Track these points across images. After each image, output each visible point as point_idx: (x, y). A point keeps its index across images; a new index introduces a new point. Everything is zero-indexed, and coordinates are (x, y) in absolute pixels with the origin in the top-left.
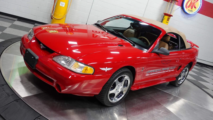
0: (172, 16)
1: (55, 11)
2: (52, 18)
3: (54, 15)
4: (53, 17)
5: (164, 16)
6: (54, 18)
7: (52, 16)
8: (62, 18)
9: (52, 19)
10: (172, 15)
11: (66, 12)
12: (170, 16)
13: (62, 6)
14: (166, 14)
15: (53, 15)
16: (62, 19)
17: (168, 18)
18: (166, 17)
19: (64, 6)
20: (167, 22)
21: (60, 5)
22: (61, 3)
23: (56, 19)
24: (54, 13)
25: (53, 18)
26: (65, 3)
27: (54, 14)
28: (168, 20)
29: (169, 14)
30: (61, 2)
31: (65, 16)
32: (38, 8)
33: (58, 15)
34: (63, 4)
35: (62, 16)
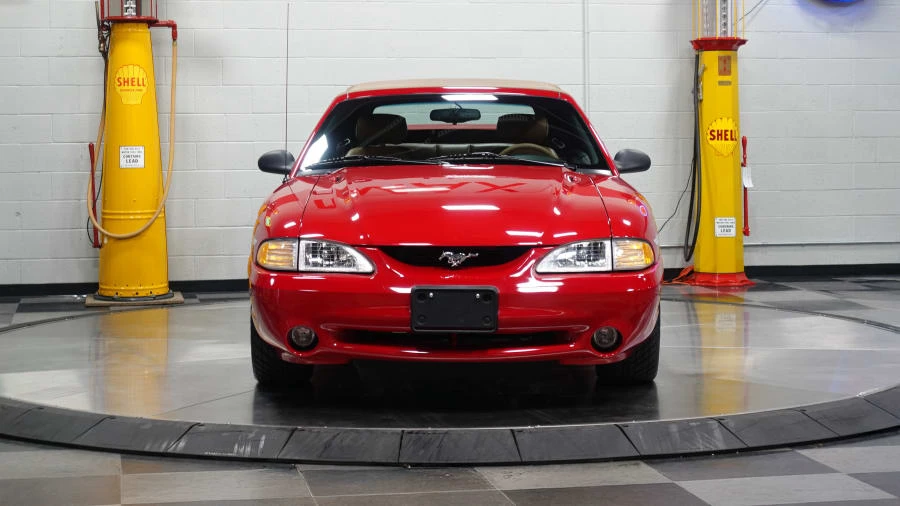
0: (743, 42)
1: (104, 202)
2: (100, 242)
3: (107, 223)
4: (103, 234)
5: (697, 57)
6: (109, 237)
7: (96, 230)
8: (149, 227)
9: (100, 247)
10: (742, 38)
11: (163, 187)
12: (729, 44)
13: (133, 165)
14: (703, 45)
15: (98, 226)
16: (149, 233)
17: (720, 58)
18: (711, 58)
19: (141, 163)
20: (721, 83)
21: (123, 163)
22: (122, 155)
23: (119, 239)
24: (104, 214)
25: (106, 241)
26: (142, 149)
27: (103, 219)
28: (725, 68)
29: (718, 34)
30: (122, 149)
31: (161, 209)
32: (18, 218)
33: (122, 217)
34: (133, 157)
35: (146, 217)
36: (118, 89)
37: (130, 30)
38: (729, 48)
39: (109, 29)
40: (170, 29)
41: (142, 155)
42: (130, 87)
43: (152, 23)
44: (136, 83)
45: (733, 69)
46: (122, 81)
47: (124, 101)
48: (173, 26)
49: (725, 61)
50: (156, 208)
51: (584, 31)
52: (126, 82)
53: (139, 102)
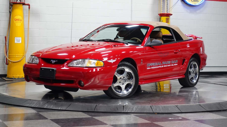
0: (171, 15)
1: (9, 52)
2: (8, 63)
3: (10, 57)
4: (9, 60)
5: (160, 18)
6: (11, 62)
7: (6, 59)
12: (168, 15)
13: (18, 42)
14: (162, 15)
15: (8, 58)
16: (22, 61)
17: (166, 18)
18: (164, 18)
19: (20, 42)
21: (16, 42)
22: (15, 40)
23: (14, 62)
24: (9, 55)
26: (21, 38)
28: (167, 21)
29: (166, 13)
30: (16, 38)
33: (14, 56)
34: (18, 40)
35: (22, 56)
36: (15, 22)
37: (18, 6)
38: (168, 16)
39: (12, 5)
40: (28, 6)
41: (21, 40)
42: (18, 21)
43: (24, 4)
44: (20, 20)
45: (169, 22)
46: (16, 19)
47: (16, 25)
48: (29, 5)
49: (167, 19)
50: (24, 54)
51: (131, 10)
52: (17, 20)
53: (20, 25)
